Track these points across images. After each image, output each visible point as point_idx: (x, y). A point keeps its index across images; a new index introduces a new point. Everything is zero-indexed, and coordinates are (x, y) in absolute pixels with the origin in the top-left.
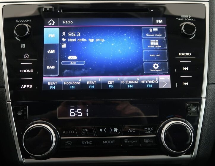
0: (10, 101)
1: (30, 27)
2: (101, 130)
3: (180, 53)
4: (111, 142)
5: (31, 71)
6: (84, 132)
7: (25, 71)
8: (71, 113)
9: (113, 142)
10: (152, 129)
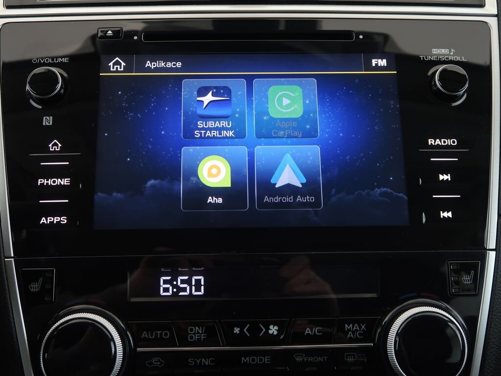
0: (12, 255)
1: (65, 75)
2: (237, 330)
3: (430, 140)
4: (261, 360)
5: (65, 182)
6: (195, 334)
7: (50, 182)
8: (163, 286)
9: (266, 360)
10: (363, 327)
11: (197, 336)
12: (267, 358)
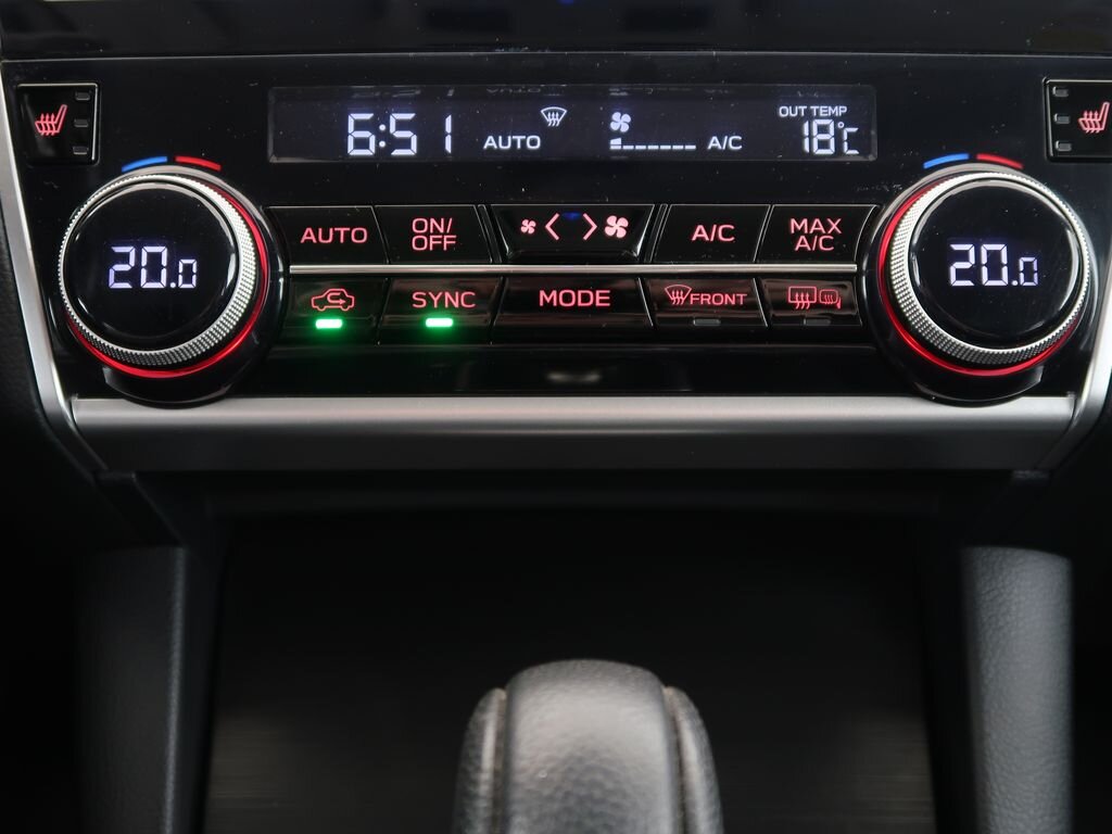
2: (528, 227)
4: (585, 298)
6: (427, 234)
8: (354, 134)
9: (598, 298)
10: (834, 226)
11: (434, 240)
12: (601, 295)
